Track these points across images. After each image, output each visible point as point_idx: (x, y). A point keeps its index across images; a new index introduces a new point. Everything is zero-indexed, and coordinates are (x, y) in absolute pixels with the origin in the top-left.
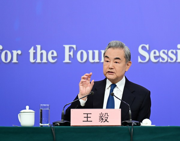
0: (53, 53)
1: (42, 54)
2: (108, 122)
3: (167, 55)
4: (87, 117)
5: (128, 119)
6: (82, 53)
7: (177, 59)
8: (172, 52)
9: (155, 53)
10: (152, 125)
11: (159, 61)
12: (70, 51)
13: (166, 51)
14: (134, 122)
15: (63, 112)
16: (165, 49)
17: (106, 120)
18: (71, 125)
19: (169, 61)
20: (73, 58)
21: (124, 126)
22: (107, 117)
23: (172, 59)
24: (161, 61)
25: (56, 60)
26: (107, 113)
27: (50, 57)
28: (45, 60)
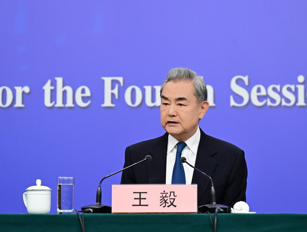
0: (83, 91)
1: (65, 93)
2: (175, 206)
3: (280, 93)
4: (140, 199)
5: (210, 202)
6: (133, 91)
7: (297, 101)
8: (289, 89)
9: (259, 90)
10: (249, 211)
11: (266, 103)
12: (113, 88)
13: (278, 87)
14: (219, 207)
15: (99, 190)
16: (277, 84)
17: (172, 204)
18: (113, 211)
19: (284, 103)
20: (118, 100)
21: (201, 214)
22: (174, 197)
23: (288, 101)
24: (269, 103)
25: (89, 102)
26: (174, 192)
27: (78, 97)
28: (70, 103)
